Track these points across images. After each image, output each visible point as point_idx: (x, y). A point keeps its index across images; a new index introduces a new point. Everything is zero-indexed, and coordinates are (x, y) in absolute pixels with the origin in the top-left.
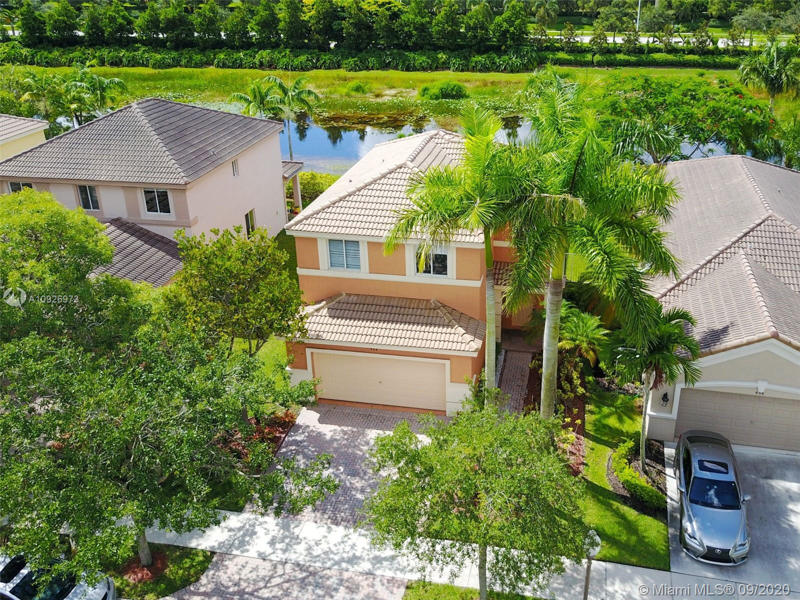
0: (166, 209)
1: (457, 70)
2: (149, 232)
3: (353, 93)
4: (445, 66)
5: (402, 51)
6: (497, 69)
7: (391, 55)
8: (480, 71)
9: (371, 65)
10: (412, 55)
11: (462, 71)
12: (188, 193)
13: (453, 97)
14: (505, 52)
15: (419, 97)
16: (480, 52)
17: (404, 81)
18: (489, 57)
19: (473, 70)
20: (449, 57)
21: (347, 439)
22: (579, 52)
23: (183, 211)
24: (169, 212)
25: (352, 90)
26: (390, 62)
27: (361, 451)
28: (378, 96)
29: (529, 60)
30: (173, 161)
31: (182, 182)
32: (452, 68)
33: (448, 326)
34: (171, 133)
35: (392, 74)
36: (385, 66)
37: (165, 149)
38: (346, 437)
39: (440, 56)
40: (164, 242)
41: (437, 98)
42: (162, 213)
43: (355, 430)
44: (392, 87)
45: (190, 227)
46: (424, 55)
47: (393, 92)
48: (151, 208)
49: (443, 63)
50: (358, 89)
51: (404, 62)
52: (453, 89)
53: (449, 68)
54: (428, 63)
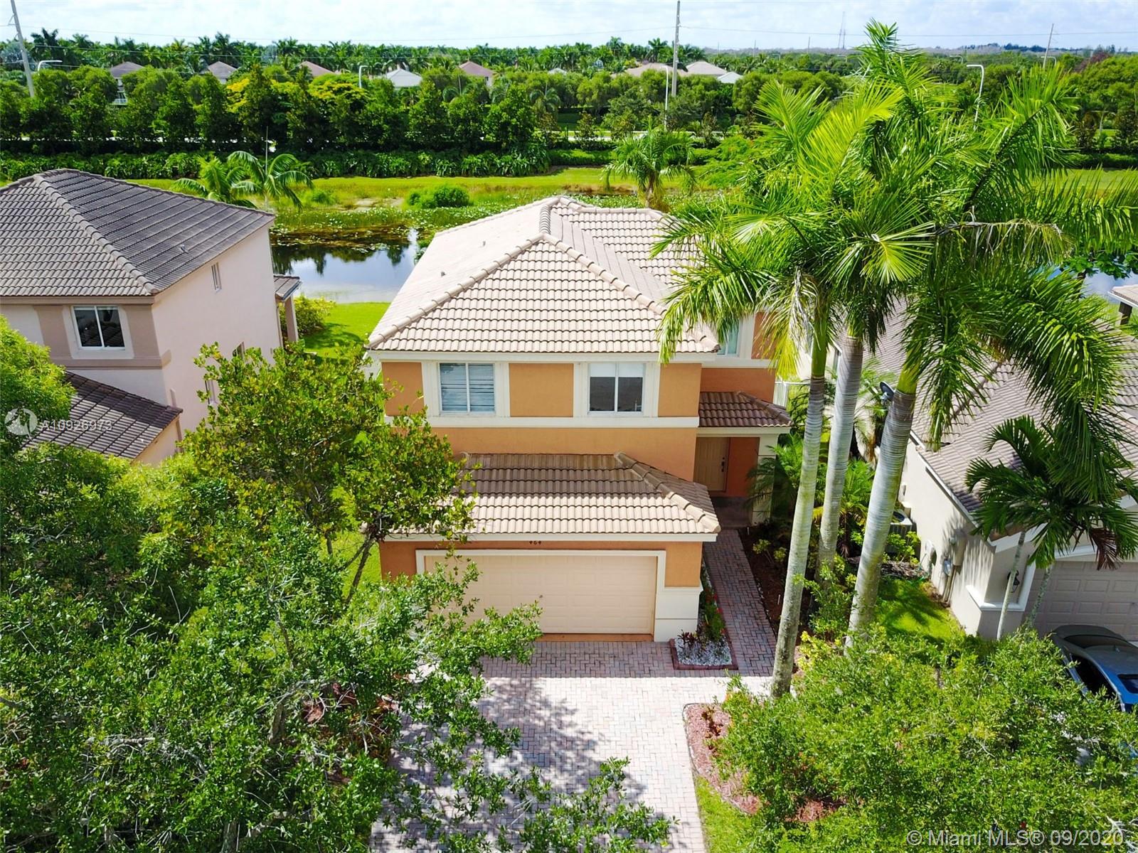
0: (114, 338)
1: (446, 174)
2: (86, 380)
3: (315, 205)
4: (429, 170)
5: (369, 152)
6: (498, 172)
7: (356, 156)
8: (476, 175)
9: (329, 170)
10: (383, 157)
11: (453, 175)
12: (156, 311)
13: (453, 205)
14: (506, 151)
15: (407, 206)
16: (475, 152)
17: (378, 188)
18: (486, 158)
19: (468, 174)
20: (434, 158)
21: (508, 701)
22: (599, 149)
23: (148, 341)
24: (121, 344)
25: (313, 200)
26: (355, 167)
27: (540, 718)
28: (349, 207)
29: (539, 160)
30: (124, 260)
31: (145, 291)
32: (439, 172)
33: (655, 494)
34: (110, 219)
35: (359, 181)
36: (349, 172)
37: (104, 241)
38: (505, 697)
39: (421, 157)
40: (115, 396)
41: (432, 206)
42: (109, 348)
43: (515, 682)
44: (366, 197)
45: (160, 367)
46: (401, 157)
47: (368, 202)
48: (89, 338)
49: (427, 166)
50: (321, 199)
51: (374, 167)
52: (452, 195)
53: (434, 173)
54: (407, 166)
